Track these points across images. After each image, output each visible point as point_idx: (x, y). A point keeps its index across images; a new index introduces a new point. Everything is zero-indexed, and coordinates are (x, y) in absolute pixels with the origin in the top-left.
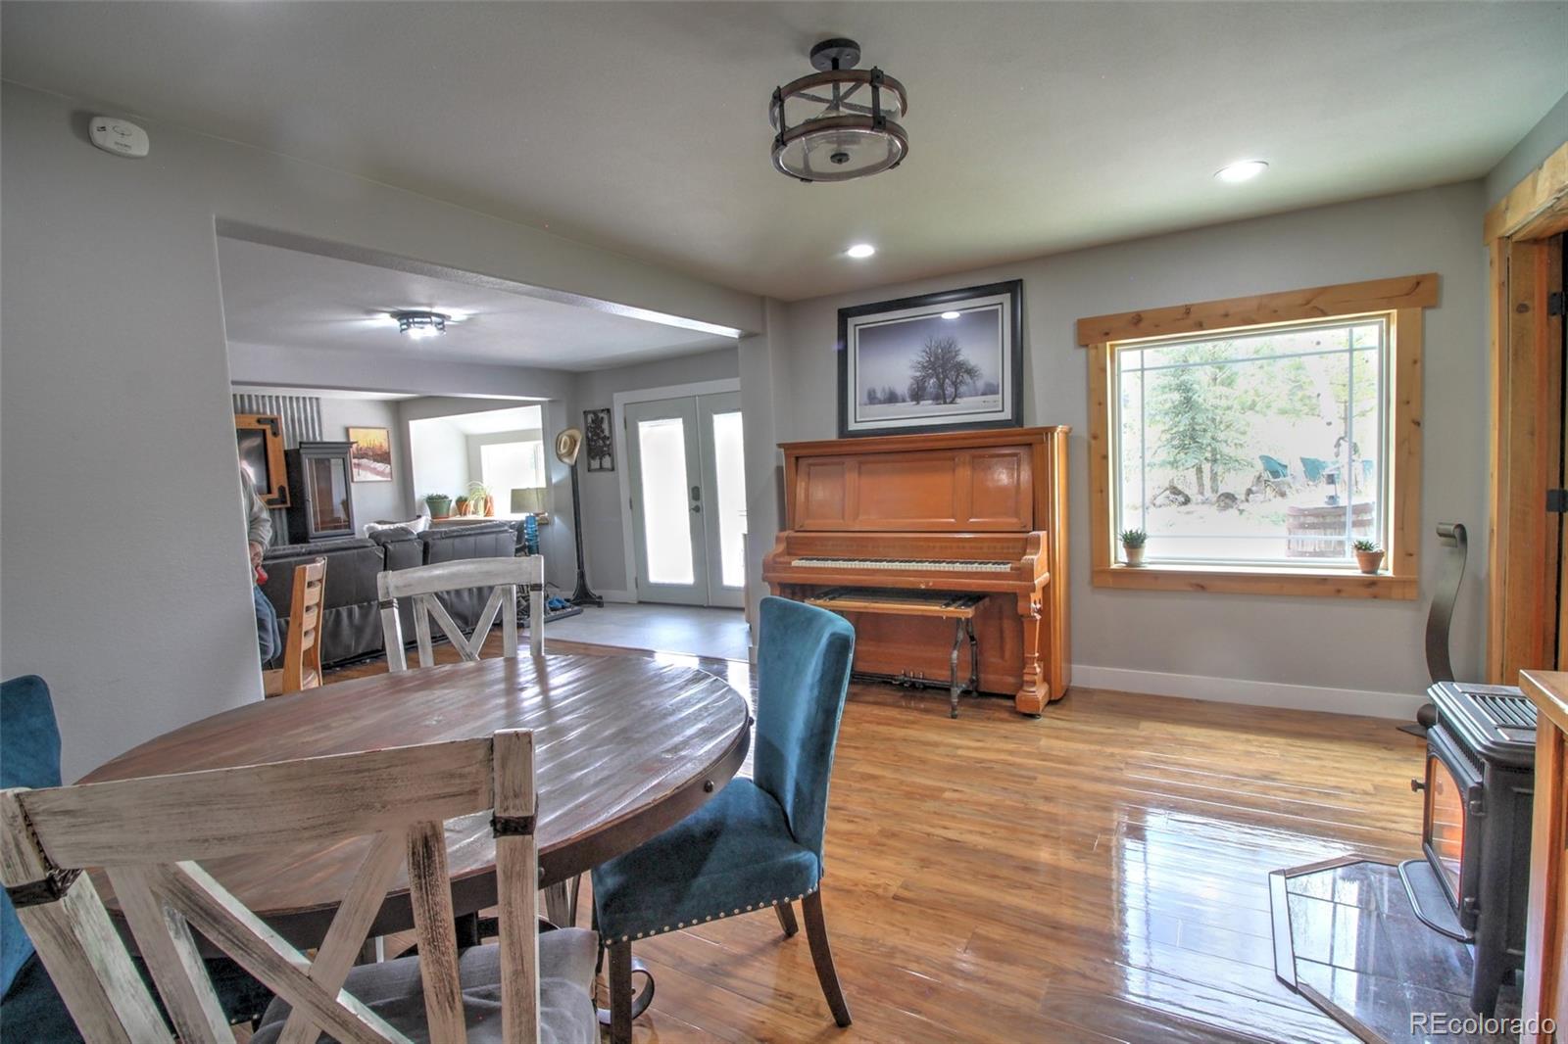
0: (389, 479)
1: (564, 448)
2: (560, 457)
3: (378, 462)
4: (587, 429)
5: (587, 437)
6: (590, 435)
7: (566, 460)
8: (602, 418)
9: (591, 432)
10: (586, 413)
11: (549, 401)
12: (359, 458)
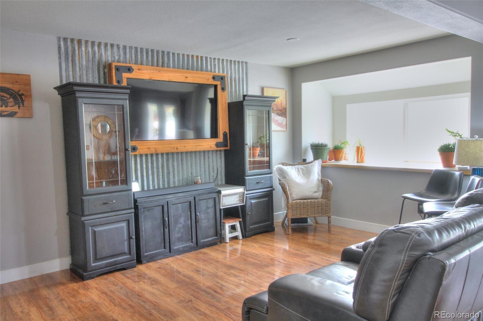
0: (285, 129)
3: (279, 116)
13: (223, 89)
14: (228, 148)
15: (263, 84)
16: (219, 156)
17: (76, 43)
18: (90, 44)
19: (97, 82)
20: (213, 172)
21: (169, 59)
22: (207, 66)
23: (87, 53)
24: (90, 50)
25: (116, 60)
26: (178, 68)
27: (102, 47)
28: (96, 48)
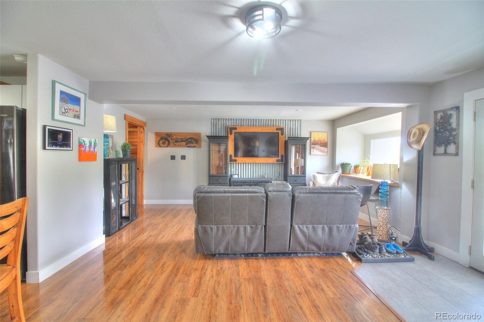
0: (326, 154)
1: (414, 137)
2: (410, 145)
3: (322, 147)
4: (436, 124)
5: (435, 130)
6: (438, 128)
7: (415, 146)
8: (451, 114)
9: (439, 126)
10: (436, 113)
11: (408, 107)
12: (314, 145)
13: (282, 134)
14: (284, 162)
15: (311, 130)
16: (281, 166)
17: (217, 120)
18: (222, 120)
19: (224, 135)
20: (277, 173)
21: (256, 122)
22: (276, 124)
23: (221, 123)
24: (222, 122)
25: (232, 125)
26: (261, 126)
27: (227, 120)
28: (225, 121)
